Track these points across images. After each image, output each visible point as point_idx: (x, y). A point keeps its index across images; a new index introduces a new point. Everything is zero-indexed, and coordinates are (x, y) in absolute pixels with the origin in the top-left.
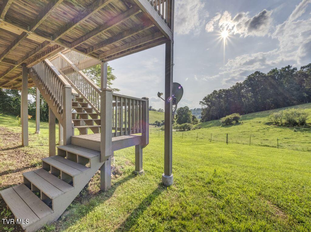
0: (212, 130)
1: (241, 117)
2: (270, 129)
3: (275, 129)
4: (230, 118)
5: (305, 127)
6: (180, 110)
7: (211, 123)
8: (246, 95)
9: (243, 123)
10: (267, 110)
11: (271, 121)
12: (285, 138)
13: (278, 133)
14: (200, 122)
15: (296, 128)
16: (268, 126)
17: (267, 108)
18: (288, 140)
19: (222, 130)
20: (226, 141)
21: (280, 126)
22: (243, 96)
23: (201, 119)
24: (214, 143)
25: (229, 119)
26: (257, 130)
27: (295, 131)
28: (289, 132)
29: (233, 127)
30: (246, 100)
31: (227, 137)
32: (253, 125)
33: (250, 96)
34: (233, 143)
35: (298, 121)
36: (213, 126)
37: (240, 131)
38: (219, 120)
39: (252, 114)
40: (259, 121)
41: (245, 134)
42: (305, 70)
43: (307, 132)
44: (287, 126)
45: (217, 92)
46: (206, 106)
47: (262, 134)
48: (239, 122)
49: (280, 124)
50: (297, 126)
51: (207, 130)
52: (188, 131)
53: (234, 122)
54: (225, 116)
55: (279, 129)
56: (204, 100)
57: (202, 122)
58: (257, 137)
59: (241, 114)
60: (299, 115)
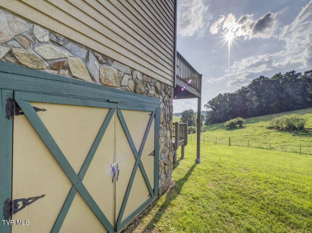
0: (217, 133)
1: (244, 120)
2: (271, 133)
3: (276, 133)
4: (234, 122)
5: (303, 132)
6: (185, 113)
7: (215, 126)
8: (250, 99)
9: (246, 126)
10: (271, 114)
11: (272, 126)
12: (283, 142)
13: (277, 137)
14: (204, 125)
15: (295, 133)
16: (270, 130)
17: (271, 112)
18: (285, 144)
19: (226, 134)
20: (229, 144)
21: (281, 130)
22: (247, 100)
23: (206, 122)
24: (218, 145)
25: (232, 123)
26: (258, 134)
27: (293, 135)
28: (288, 136)
29: (237, 130)
30: (250, 103)
31: (230, 139)
32: (256, 129)
33: (254, 100)
34: (234, 145)
35: (297, 126)
36: (217, 129)
37: (243, 135)
38: (223, 123)
39: (256, 118)
40: (261, 125)
41: (247, 138)
42: (308, 75)
43: (304, 136)
44: (287, 130)
45: (222, 95)
46: (211, 109)
47: (263, 138)
48: (243, 125)
49: (281, 129)
50: (296, 131)
51: (212, 134)
52: (193, 134)
53: (238, 125)
54: (229, 120)
55: (280, 133)
56: (208, 103)
57: (207, 125)
58: (258, 141)
59: (244, 118)
60: (298, 120)
